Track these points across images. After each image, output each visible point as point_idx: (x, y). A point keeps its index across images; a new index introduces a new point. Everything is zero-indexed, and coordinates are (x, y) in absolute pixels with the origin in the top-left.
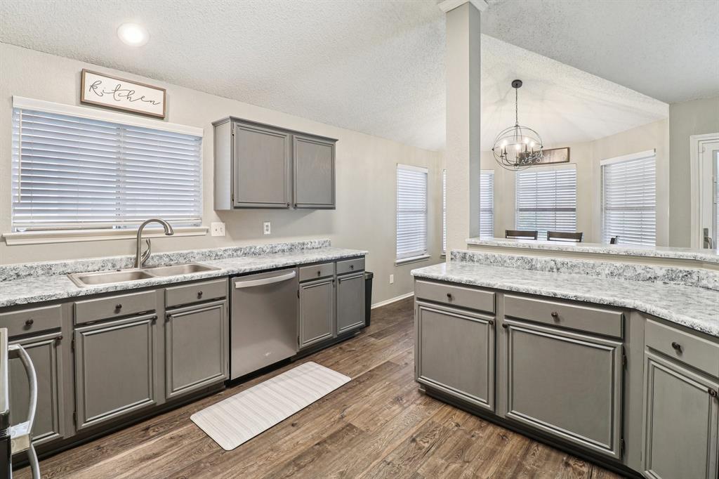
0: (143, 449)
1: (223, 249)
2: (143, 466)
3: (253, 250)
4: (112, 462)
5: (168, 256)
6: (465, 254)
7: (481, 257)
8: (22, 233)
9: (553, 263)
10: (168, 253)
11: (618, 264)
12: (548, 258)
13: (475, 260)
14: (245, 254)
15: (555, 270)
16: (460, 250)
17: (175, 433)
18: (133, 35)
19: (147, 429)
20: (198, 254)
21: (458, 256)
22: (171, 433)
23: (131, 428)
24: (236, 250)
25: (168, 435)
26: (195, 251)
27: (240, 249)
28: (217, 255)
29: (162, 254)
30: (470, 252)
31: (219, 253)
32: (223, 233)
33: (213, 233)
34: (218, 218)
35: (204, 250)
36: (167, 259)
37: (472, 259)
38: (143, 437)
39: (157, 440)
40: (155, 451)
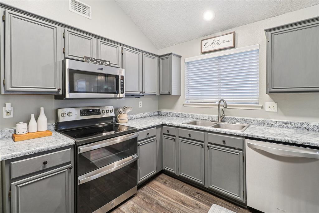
0: (187, 198)
1: (274, 120)
2: (179, 203)
3: (305, 126)
4: (177, 193)
5: (236, 119)
8: (189, 103)
10: (236, 117)
14: (297, 128)
17: (201, 204)
18: (208, 16)
19: (198, 193)
20: (254, 120)
22: (200, 203)
23: (196, 189)
24: (286, 123)
25: (198, 202)
26: (253, 119)
27: (291, 124)
28: (268, 124)
29: (233, 117)
31: (270, 123)
32: (275, 110)
33: (267, 109)
34: (272, 100)
35: (258, 119)
36: (235, 120)
38: (193, 195)
39: (194, 200)
40: (187, 203)
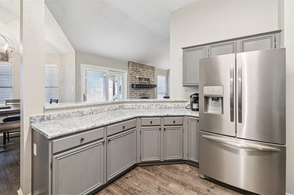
6: (43, 116)
7: (55, 116)
9: (91, 110)
11: (109, 106)
12: (89, 109)
13: (51, 118)
15: (91, 113)
16: (38, 115)
21: (37, 119)
30: (47, 114)
37: (49, 119)
